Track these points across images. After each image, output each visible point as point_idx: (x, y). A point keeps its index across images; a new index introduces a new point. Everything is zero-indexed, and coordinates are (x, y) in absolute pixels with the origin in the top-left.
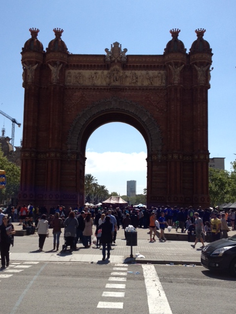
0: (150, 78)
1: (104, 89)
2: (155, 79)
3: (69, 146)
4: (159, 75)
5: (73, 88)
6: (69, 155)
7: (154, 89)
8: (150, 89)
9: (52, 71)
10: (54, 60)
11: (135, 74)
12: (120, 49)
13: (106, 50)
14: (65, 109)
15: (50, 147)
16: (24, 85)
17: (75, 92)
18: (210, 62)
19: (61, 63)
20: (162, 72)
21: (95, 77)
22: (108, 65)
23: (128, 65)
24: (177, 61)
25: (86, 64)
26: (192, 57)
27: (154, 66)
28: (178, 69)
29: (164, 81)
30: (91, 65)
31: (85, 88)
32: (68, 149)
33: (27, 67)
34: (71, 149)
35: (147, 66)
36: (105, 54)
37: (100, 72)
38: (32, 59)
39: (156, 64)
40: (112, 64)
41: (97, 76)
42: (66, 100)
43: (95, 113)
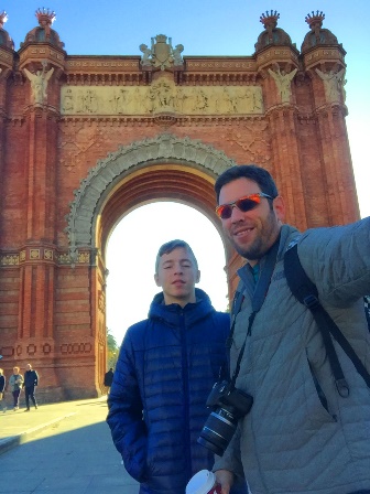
0: (231, 98)
1: (143, 120)
2: (242, 101)
3: (72, 237)
4: (248, 93)
6: (72, 255)
9: (33, 84)
10: (35, 60)
11: (202, 92)
12: (169, 47)
13: (143, 48)
14: (62, 161)
15: (29, 236)
17: (83, 128)
22: (147, 76)
23: (188, 74)
24: (284, 61)
25: (103, 73)
29: (259, 104)
30: (113, 76)
32: (70, 244)
34: (77, 243)
37: (131, 90)
39: (242, 73)
40: (156, 74)
41: (127, 97)
42: (63, 144)
43: (127, 168)
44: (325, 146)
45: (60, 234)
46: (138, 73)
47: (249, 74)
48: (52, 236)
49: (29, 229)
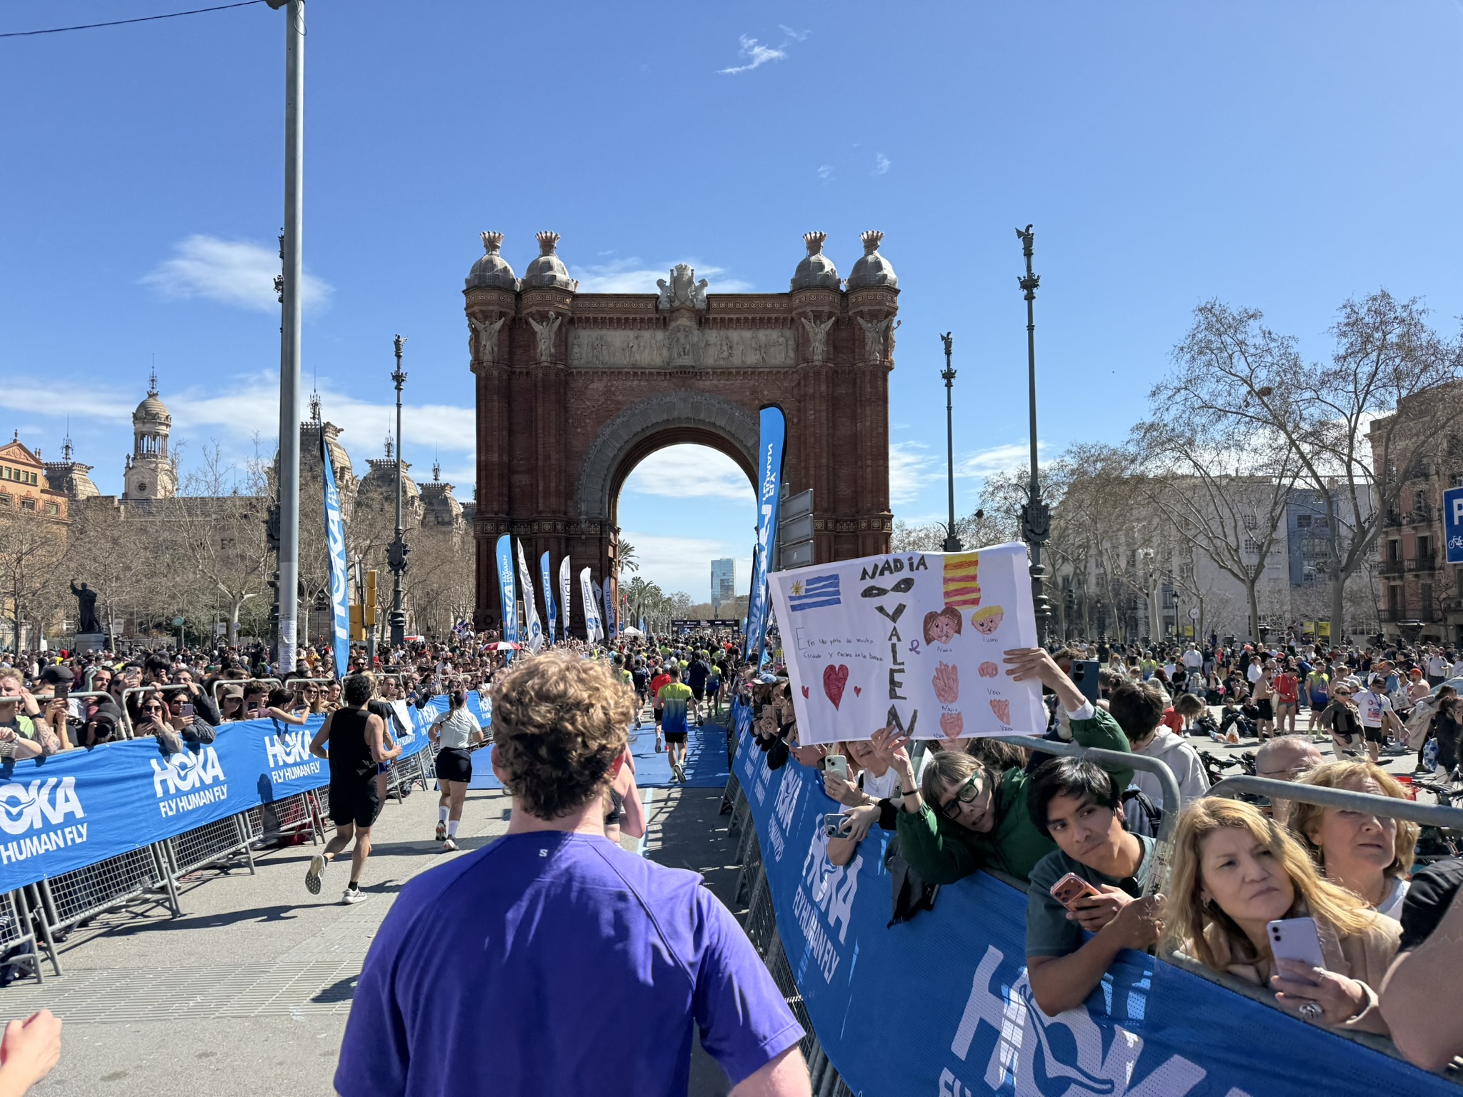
0: (760, 347)
1: (658, 373)
2: (772, 349)
3: (583, 507)
4: (781, 340)
5: (587, 373)
6: (583, 526)
7: (769, 373)
8: (760, 373)
9: (539, 335)
10: (541, 309)
11: (727, 338)
12: (690, 281)
13: (661, 283)
14: (570, 421)
15: (541, 508)
16: (476, 366)
17: (592, 382)
18: (892, 312)
19: (558, 314)
20: (788, 333)
21: (635, 347)
22: (665, 319)
23: (711, 317)
24: (820, 309)
25: (615, 316)
26: (852, 298)
27: (769, 319)
28: (823, 326)
29: (791, 354)
30: (627, 320)
31: (615, 373)
32: (580, 514)
33: (480, 327)
34: (587, 514)
35: (753, 319)
36: (658, 291)
37: (646, 335)
38: (491, 308)
39: (773, 316)
40: (674, 315)
41: (642, 344)
42: (572, 401)
43: (639, 430)
44: (859, 411)
45: (570, 503)
46: (654, 316)
47: (782, 316)
48: (563, 508)
49: (541, 500)
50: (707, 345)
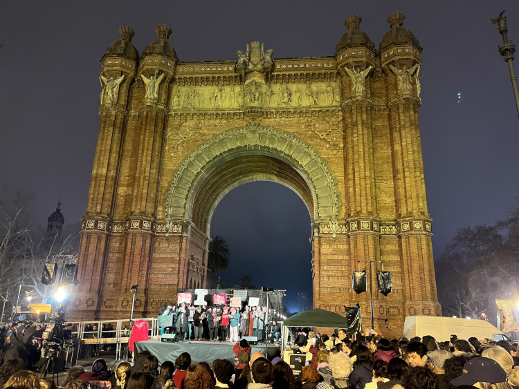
0: (313, 93)
1: (235, 114)
5: (182, 115)
6: (167, 226)
7: (320, 111)
8: (313, 111)
9: (147, 87)
10: (150, 67)
17: (186, 121)
18: (418, 61)
22: (240, 75)
23: (275, 74)
24: (360, 60)
25: (205, 76)
26: (385, 55)
27: (319, 74)
30: (214, 78)
31: (203, 114)
32: (167, 217)
34: (172, 216)
35: (308, 74)
39: (323, 72)
40: (248, 75)
42: (169, 134)
43: (219, 154)
45: (160, 208)
46: (233, 75)
47: (329, 72)
48: (152, 210)
50: (272, 93)
